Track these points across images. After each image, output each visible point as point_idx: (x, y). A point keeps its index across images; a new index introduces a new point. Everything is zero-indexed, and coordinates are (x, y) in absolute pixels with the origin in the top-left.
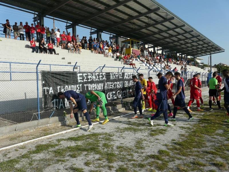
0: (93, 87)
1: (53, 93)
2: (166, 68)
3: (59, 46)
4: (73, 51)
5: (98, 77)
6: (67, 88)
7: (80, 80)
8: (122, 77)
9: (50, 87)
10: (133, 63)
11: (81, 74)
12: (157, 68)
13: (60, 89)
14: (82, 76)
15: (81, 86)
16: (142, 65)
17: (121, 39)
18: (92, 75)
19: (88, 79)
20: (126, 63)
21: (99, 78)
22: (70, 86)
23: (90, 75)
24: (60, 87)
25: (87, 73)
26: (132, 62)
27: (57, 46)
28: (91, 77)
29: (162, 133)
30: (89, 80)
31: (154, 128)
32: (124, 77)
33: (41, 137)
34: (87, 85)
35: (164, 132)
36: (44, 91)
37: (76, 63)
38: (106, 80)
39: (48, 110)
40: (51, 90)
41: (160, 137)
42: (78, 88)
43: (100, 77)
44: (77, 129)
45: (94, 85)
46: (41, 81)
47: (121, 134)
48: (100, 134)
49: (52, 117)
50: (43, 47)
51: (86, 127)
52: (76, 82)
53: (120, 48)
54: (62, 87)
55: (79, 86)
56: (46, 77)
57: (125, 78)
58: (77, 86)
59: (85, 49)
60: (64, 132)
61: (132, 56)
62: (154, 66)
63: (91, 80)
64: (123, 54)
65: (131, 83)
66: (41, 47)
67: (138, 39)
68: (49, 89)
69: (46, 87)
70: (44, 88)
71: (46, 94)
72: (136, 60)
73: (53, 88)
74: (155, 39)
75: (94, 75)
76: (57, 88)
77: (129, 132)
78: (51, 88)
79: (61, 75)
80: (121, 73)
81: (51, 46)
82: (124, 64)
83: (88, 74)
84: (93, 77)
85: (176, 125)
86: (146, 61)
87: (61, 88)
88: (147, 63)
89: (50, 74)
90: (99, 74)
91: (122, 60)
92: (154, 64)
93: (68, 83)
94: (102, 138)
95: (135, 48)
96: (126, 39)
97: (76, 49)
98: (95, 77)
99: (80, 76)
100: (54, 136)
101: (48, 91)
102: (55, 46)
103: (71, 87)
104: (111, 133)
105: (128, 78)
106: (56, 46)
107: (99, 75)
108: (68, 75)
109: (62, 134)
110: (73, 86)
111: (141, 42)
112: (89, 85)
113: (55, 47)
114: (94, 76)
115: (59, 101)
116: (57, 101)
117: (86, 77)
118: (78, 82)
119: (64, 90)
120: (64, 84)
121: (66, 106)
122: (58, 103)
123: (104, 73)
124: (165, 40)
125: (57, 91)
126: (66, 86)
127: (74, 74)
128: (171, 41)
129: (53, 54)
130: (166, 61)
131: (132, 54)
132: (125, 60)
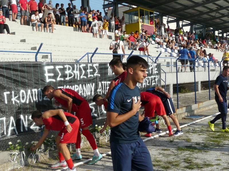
0: (76, 90)
3: (16, 20)
5: (84, 72)
6: (23, 94)
7: (50, 77)
11: (52, 67)
13: (10, 97)
14: (54, 71)
16: (159, 51)
18: (73, 69)
19: (65, 76)
21: (86, 75)
22: (29, 91)
23: (69, 69)
24: (9, 93)
25: (63, 64)
27: (13, 20)
28: (70, 71)
30: (68, 79)
37: (41, 45)
38: (100, 78)
43: (89, 71)
45: (77, 87)
52: (40, 82)
54: (13, 92)
63: (70, 78)
75: (77, 68)
76: (3, 94)
79: (10, 69)
83: (65, 66)
84: (75, 72)
87: (11, 94)
90: (87, 66)
93: (24, 85)
95: (147, 23)
98: (78, 72)
99: (49, 71)
103: (31, 92)
106: (11, 20)
107: (85, 69)
108: (23, 69)
110: (36, 90)
114: (77, 70)
115: (7, 121)
116: (3, 122)
117: (61, 73)
118: (45, 82)
119: (16, 99)
120: (17, 87)
121: (22, 131)
122: (5, 125)
123: (96, 63)
124: (196, 8)
125: (3, 102)
126: (22, 91)
127: (38, 67)
128: (207, 9)
129: (4, 33)
130: (198, 43)
131: (143, 32)
132: (131, 43)
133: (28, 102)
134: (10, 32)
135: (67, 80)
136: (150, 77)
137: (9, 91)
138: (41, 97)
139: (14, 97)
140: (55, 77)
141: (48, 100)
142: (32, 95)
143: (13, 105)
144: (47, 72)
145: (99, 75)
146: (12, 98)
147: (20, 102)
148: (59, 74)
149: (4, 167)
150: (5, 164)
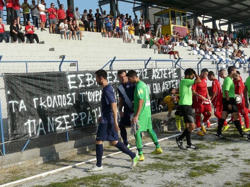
0: (96, 95)
1: (26, 110)
2: (235, 55)
3: (45, 29)
4: (69, 35)
6: (49, 99)
7: (72, 85)
8: (147, 76)
9: (19, 99)
10: (175, 50)
11: (74, 76)
12: (218, 57)
13: (38, 102)
14: (76, 79)
15: (74, 96)
16: (192, 54)
17: (153, 10)
18: (94, 77)
19: (86, 83)
20: (162, 51)
22: (55, 97)
23: (90, 77)
24: (37, 99)
25: (84, 72)
26: (173, 49)
27: (42, 29)
28: (91, 79)
29: (209, 172)
30: (89, 85)
31: (199, 162)
32: (151, 77)
33: (5, 183)
34: (84, 93)
35: (214, 169)
36: (10, 107)
37: (64, 57)
39: (18, 138)
40: (22, 105)
41: (207, 178)
42: (69, 99)
44: (67, 169)
45: (97, 93)
46: (4, 91)
47: (139, 175)
48: (104, 177)
49: (25, 150)
50: (16, 33)
51: (83, 164)
52: (64, 89)
53: (152, 26)
54: (41, 98)
55: (71, 96)
56: (13, 84)
57: (154, 77)
58: (68, 95)
59: (89, 30)
60: (43, 174)
61: (174, 38)
62: (213, 53)
63: (91, 84)
64: (158, 36)
65: (166, 86)
66: (15, 33)
67: (183, 7)
68: (18, 103)
69: (13, 100)
70: (10, 102)
71: (14, 111)
72: (180, 44)
73: (24, 102)
74: (214, 5)
76: (33, 100)
77: (153, 172)
78: (22, 102)
79: (38, 79)
80: (146, 70)
81: (30, 30)
82: (159, 53)
83: (86, 74)
85: (239, 157)
86: (199, 45)
87: (39, 100)
88: (200, 49)
89: (19, 78)
91: (154, 46)
92: (213, 50)
93: (51, 92)
94: (106, 183)
95: (179, 24)
96: (162, 10)
97: (74, 31)
99: (72, 79)
100: (27, 182)
101: (17, 106)
102: (38, 29)
103: (57, 98)
104: (122, 173)
105: (160, 78)
106: (40, 29)
108: (49, 78)
109: (41, 177)
110: (60, 96)
111: (189, 13)
112: (89, 93)
113: (37, 31)
115: (36, 123)
116: (33, 123)
117: (83, 81)
118: (68, 89)
119: (44, 104)
120: (44, 93)
121: (49, 131)
122: (35, 126)
123: (115, 70)
124: (233, 6)
125: (33, 106)
126: (48, 97)
127: (62, 76)
128: (244, 7)
129: (34, 43)
130: (237, 43)
131: (174, 35)
132: (161, 46)
133: (53, 107)
134: (40, 41)
135: (88, 87)
136: (169, 82)
137: (37, 97)
138: (65, 102)
139: (42, 102)
140: (77, 84)
141: (71, 105)
142: (57, 100)
143: (42, 109)
144: (69, 80)
145: (118, 81)
146: (40, 103)
147: (47, 106)
148: (81, 82)
149: (35, 161)
150: (36, 159)
